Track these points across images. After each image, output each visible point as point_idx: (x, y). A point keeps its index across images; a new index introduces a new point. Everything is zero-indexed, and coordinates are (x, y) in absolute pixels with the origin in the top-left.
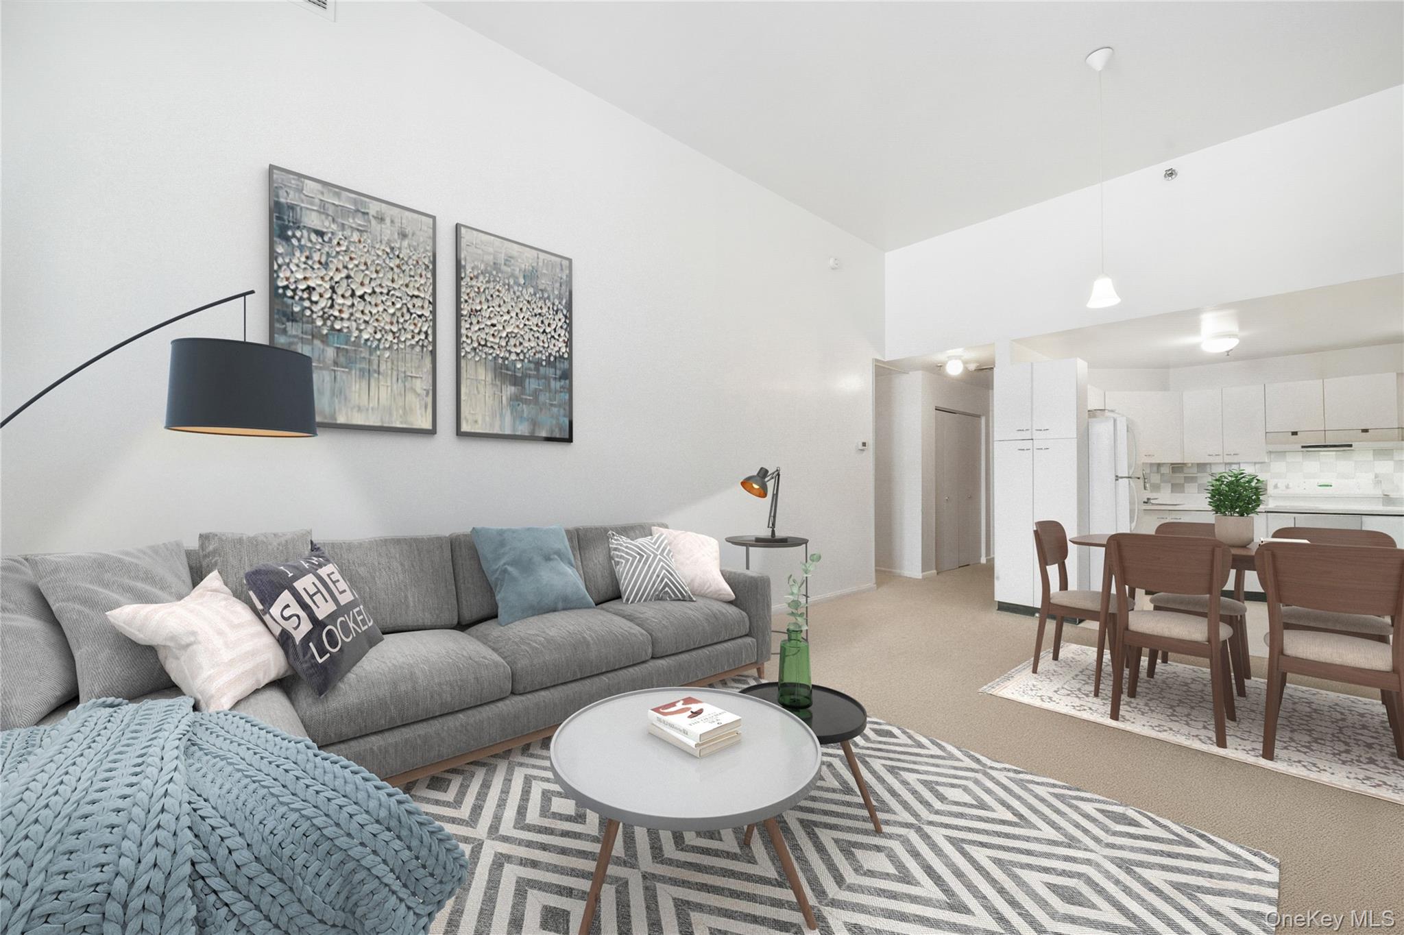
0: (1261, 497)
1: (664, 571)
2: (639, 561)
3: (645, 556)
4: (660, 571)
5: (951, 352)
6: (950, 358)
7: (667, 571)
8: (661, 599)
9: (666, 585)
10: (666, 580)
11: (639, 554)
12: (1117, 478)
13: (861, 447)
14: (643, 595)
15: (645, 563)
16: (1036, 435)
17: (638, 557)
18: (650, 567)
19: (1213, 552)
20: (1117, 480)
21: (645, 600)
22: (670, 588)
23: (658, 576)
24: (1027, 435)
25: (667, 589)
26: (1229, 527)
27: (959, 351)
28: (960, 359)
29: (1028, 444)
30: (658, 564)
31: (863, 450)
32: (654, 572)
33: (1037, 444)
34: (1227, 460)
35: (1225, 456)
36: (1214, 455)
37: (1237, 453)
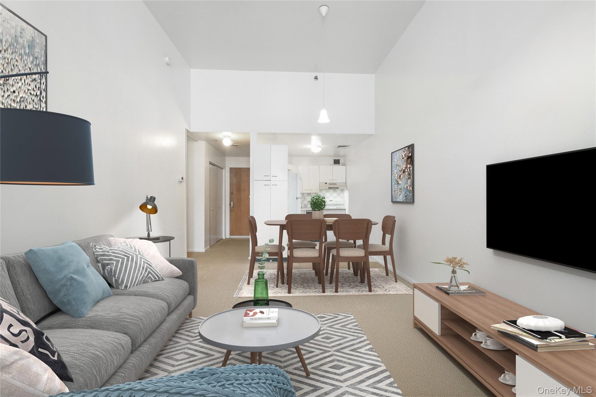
0: (325, 204)
1: (146, 264)
2: (128, 260)
3: (130, 257)
4: (144, 265)
5: (225, 133)
6: (225, 136)
7: (147, 264)
8: (146, 282)
9: (149, 273)
10: (148, 269)
11: (125, 256)
12: (297, 198)
13: (181, 180)
14: (135, 281)
15: (132, 261)
16: (272, 179)
17: (126, 258)
18: (136, 263)
19: (322, 224)
20: (297, 199)
21: (137, 285)
22: (152, 274)
23: (143, 268)
24: (268, 178)
25: (150, 275)
26: (317, 215)
27: (229, 134)
28: (230, 138)
29: (268, 183)
30: (141, 261)
31: (181, 182)
32: (140, 266)
33: (273, 183)
34: (310, 192)
35: (309, 190)
36: (306, 190)
37: (312, 190)
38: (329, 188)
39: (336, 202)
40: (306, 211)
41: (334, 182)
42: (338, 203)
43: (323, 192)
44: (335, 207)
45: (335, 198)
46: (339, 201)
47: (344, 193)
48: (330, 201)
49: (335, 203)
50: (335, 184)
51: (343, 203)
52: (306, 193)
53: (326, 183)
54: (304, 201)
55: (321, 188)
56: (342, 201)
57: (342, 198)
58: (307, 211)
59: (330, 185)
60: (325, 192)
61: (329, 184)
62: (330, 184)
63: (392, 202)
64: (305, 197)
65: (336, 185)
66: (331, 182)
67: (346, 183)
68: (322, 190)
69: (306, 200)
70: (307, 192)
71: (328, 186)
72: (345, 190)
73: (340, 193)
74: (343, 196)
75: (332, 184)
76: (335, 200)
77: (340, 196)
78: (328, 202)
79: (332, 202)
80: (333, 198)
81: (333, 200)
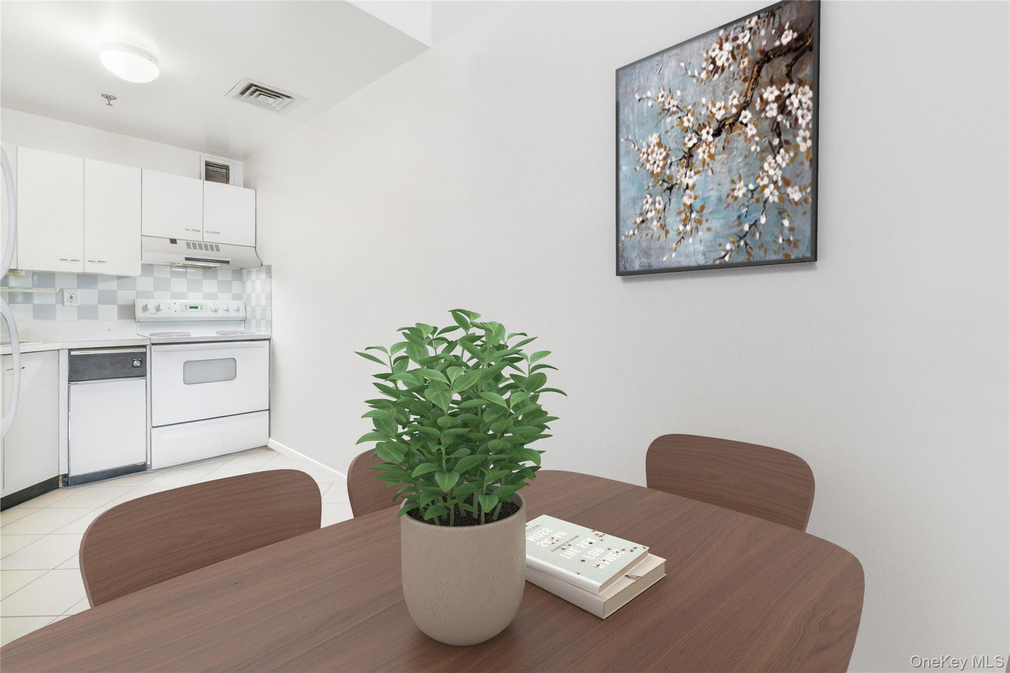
34: (91, 269)
35: (87, 263)
36: (69, 260)
37: (104, 261)
38: (187, 259)
39: (216, 311)
40: (70, 350)
41: (209, 238)
42: (222, 314)
43: (156, 275)
44: (210, 333)
45: (207, 296)
46: (227, 311)
47: (249, 284)
48: (191, 307)
49: (211, 315)
50: (215, 247)
51: (241, 314)
52: (72, 274)
53: (173, 241)
54: (58, 305)
55: (149, 258)
56: (238, 310)
57: (237, 297)
58: (73, 353)
59: (193, 250)
60: (168, 276)
61: (188, 245)
62: (191, 245)
63: (619, 273)
64: (62, 291)
65: (218, 250)
66: (197, 237)
67: (255, 247)
68: (151, 266)
69: (67, 303)
70: (78, 268)
71: (179, 254)
72: (249, 272)
73: (231, 281)
74: (243, 293)
75: (200, 245)
76: (211, 304)
77: (231, 292)
78: (181, 311)
79: (200, 312)
80: (203, 299)
81: (201, 307)
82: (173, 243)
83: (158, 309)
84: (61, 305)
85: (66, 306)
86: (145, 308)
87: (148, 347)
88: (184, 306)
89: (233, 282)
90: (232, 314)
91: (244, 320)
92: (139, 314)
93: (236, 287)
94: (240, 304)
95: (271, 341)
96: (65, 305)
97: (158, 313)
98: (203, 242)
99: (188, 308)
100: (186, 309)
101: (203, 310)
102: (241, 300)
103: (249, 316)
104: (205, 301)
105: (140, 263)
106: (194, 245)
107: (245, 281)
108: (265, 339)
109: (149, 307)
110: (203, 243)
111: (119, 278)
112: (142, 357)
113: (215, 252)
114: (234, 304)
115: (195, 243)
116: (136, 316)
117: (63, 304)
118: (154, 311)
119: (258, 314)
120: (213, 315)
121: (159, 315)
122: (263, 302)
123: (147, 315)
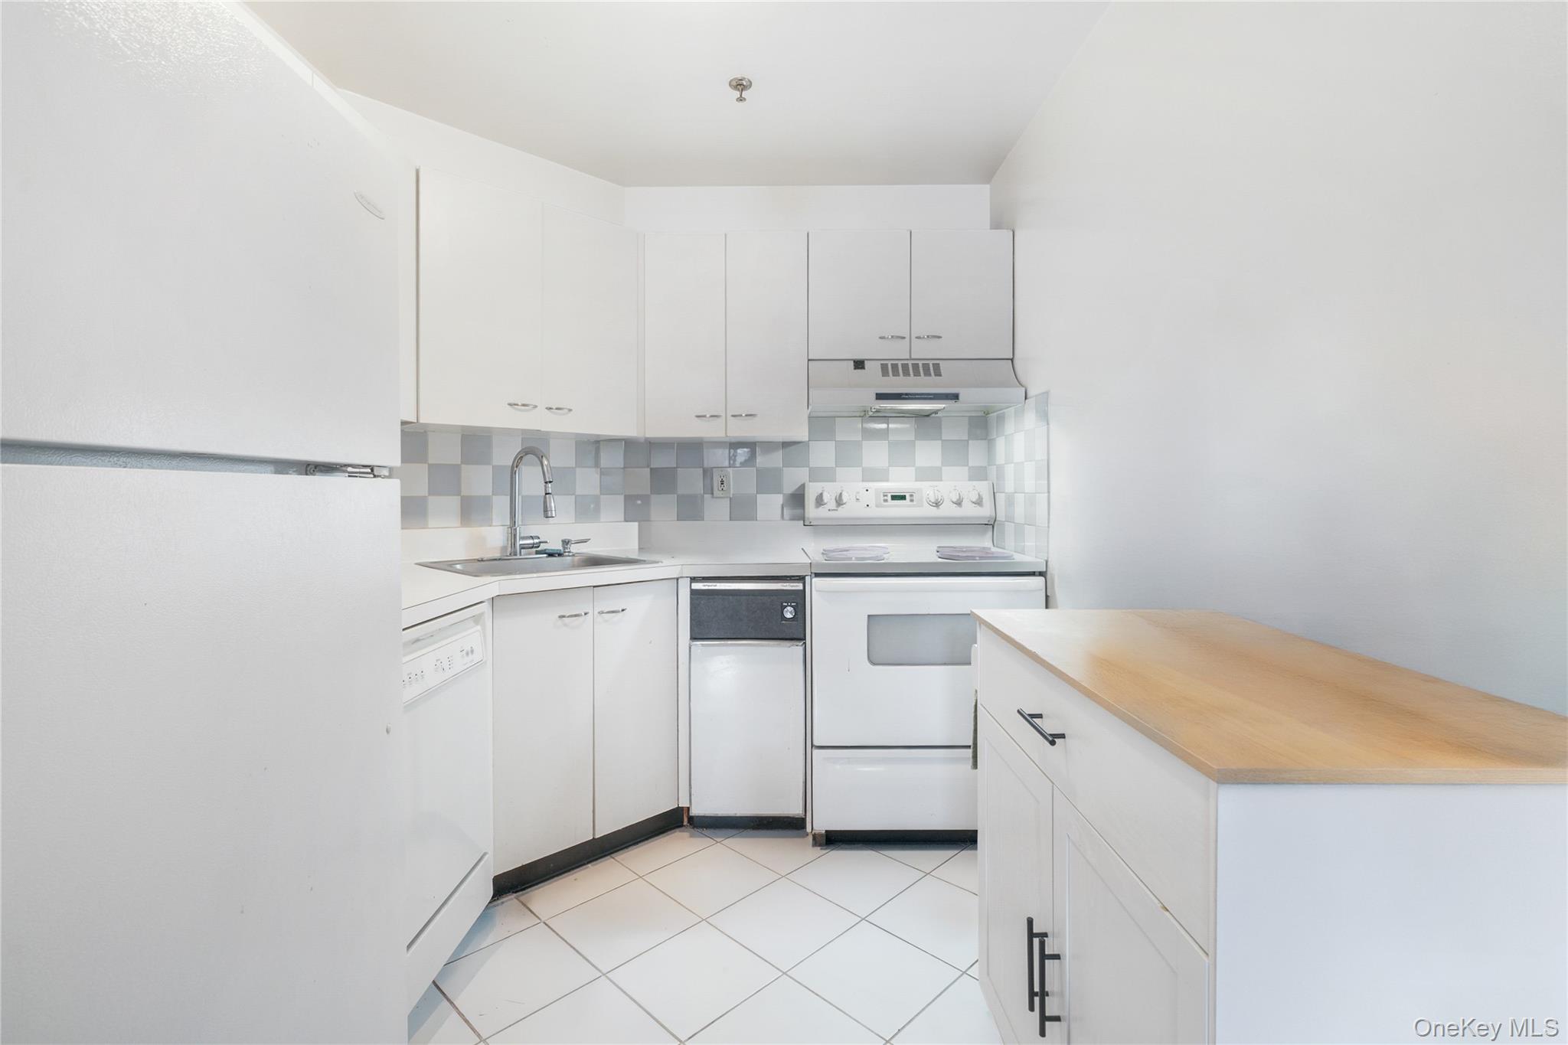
35: (731, 420)
36: (708, 416)
37: (753, 413)
38: (880, 397)
39: (937, 504)
41: (924, 351)
42: (948, 511)
43: (839, 436)
44: (924, 551)
45: (923, 475)
46: (959, 503)
47: (1000, 444)
48: (894, 498)
49: (927, 512)
50: (933, 368)
51: (986, 511)
53: (859, 364)
54: (707, 496)
55: (820, 405)
56: (979, 502)
57: (979, 474)
58: (695, 586)
59: (891, 378)
61: (884, 368)
62: (889, 368)
64: (711, 472)
65: (938, 373)
66: (897, 352)
67: (1012, 360)
68: (832, 420)
69: (716, 493)
70: (718, 432)
71: (874, 379)
72: (1001, 419)
73: (968, 441)
74: (989, 465)
75: (905, 367)
76: (928, 490)
77: (967, 465)
78: (877, 506)
79: (909, 506)
80: (916, 481)
81: (911, 496)
82: (859, 368)
83: (839, 502)
84: (710, 495)
85: (716, 498)
86: (820, 501)
87: (808, 579)
88: (882, 494)
89: (970, 442)
90: (969, 511)
91: (991, 524)
92: (811, 511)
93: (976, 454)
94: (983, 488)
95: (1048, 577)
96: (715, 495)
97: (840, 509)
98: (911, 359)
99: (889, 498)
100: (886, 501)
101: (915, 503)
102: (986, 480)
103: (1001, 517)
104: (918, 485)
105: (806, 413)
106: (895, 367)
107: (994, 439)
108: (1033, 574)
109: (826, 497)
110: (910, 363)
111: (786, 445)
112: (799, 600)
113: (933, 378)
114: (972, 489)
115: (897, 364)
116: (806, 515)
117: (712, 494)
118: (832, 505)
119: (1019, 512)
120: (933, 512)
121: (842, 512)
122: (1029, 485)
123: (822, 512)
